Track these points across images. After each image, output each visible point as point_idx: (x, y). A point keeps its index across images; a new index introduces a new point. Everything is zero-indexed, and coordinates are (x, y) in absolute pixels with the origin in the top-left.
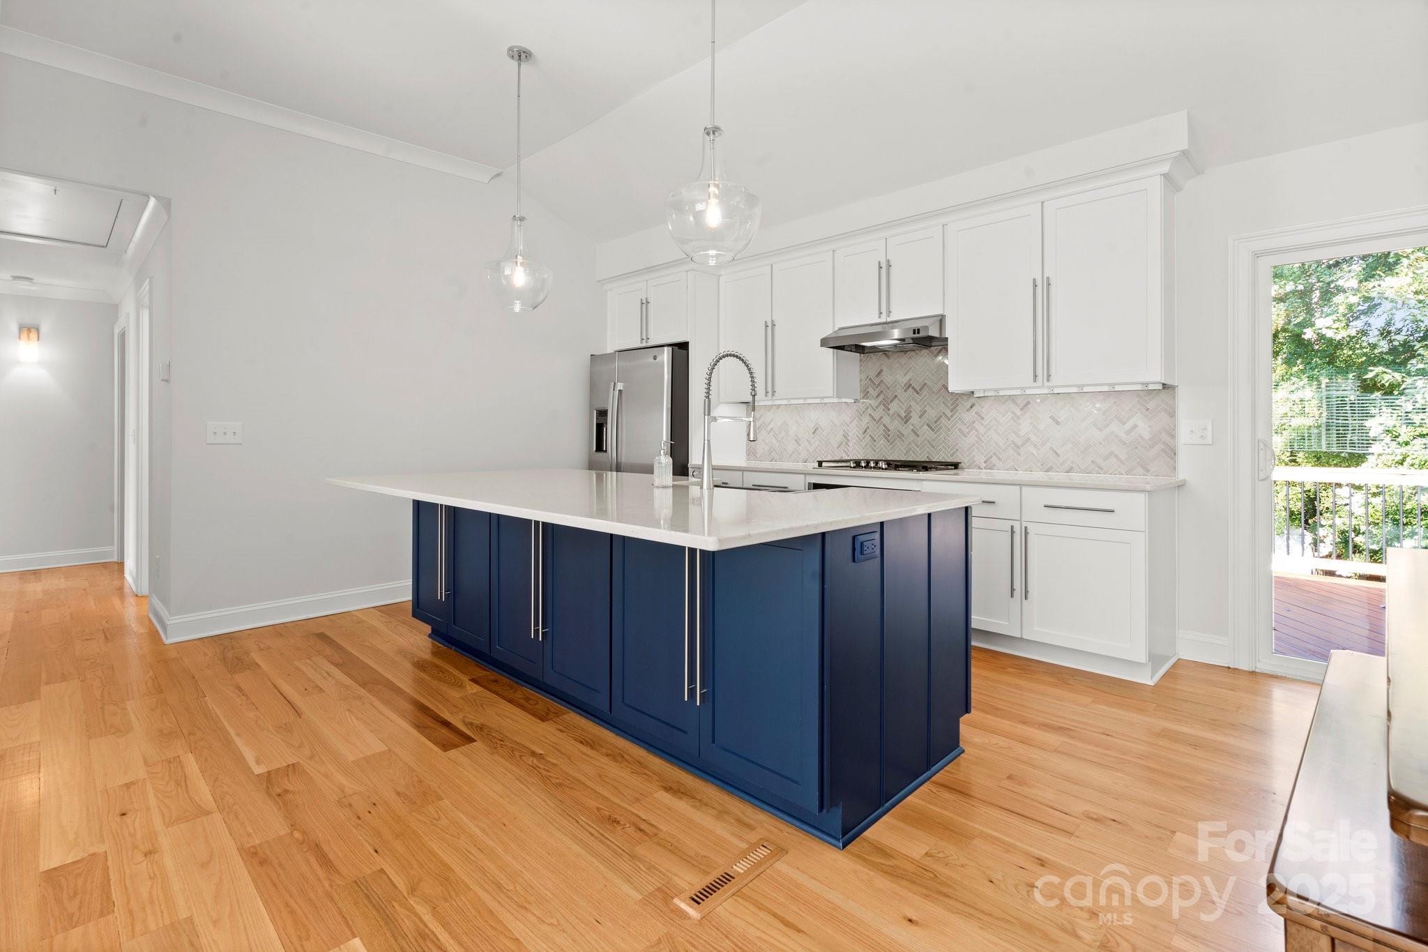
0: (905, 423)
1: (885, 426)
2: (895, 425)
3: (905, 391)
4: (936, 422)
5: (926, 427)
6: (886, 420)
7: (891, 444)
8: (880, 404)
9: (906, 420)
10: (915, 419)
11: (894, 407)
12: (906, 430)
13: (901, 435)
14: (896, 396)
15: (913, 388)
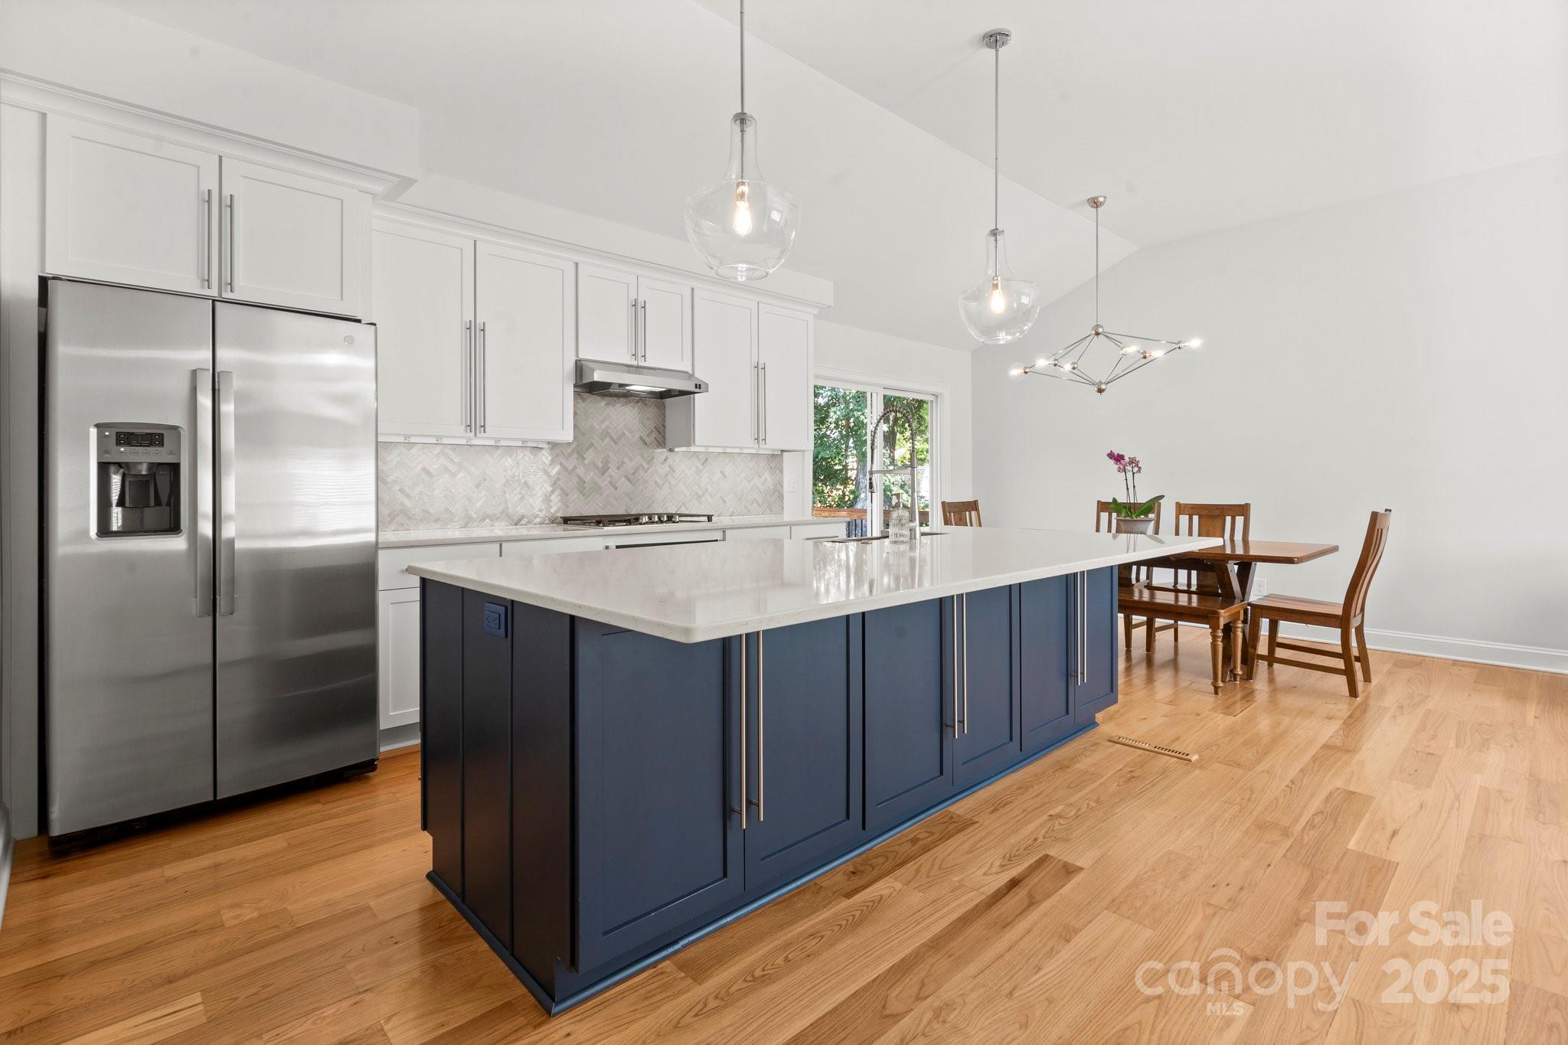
0: (603, 474)
1: (579, 477)
2: (590, 476)
3: (602, 440)
4: (634, 474)
5: (624, 478)
6: (580, 471)
7: (586, 498)
8: (573, 451)
9: (604, 471)
10: (613, 471)
11: (590, 456)
12: (604, 483)
13: (597, 488)
14: (592, 444)
15: (612, 438)
